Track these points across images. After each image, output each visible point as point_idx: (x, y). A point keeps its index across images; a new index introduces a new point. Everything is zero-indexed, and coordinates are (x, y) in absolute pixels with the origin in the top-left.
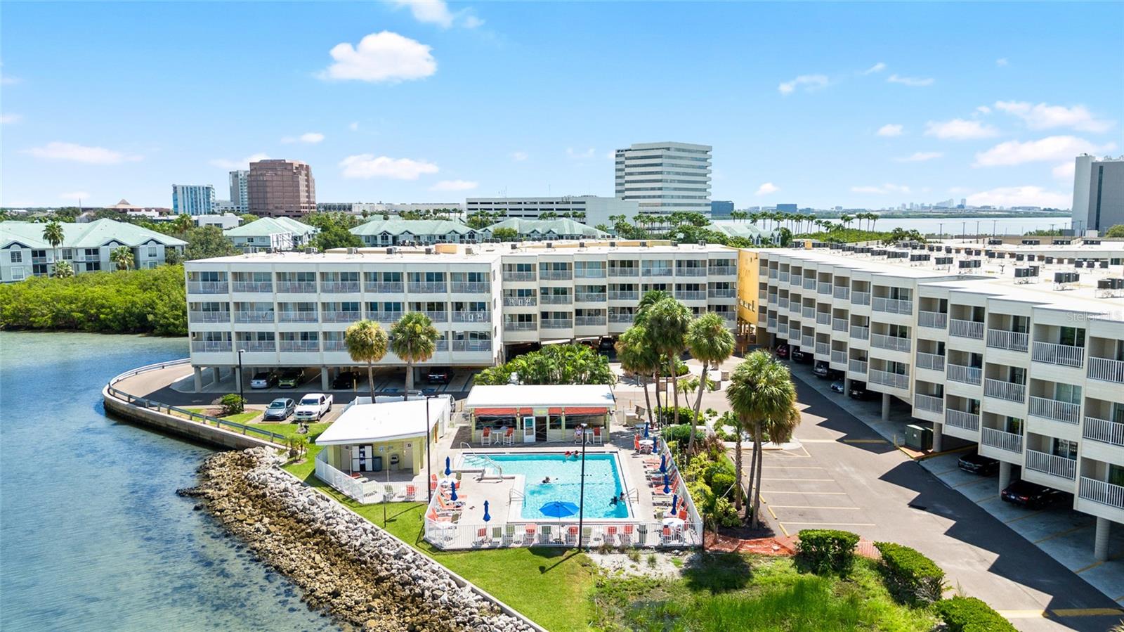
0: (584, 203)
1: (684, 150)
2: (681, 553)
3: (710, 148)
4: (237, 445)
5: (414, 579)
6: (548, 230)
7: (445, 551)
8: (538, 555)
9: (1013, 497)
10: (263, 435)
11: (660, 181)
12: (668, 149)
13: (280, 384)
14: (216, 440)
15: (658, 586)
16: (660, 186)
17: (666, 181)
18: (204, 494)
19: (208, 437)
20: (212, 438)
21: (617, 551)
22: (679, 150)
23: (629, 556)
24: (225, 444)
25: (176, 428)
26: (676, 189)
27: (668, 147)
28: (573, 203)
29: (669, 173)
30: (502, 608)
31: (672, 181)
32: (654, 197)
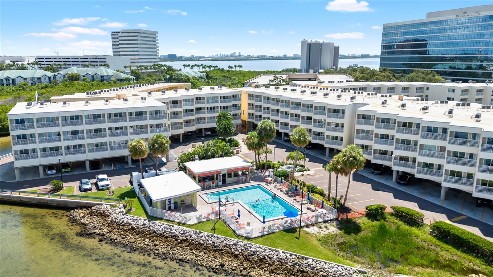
0: (105, 59)
1: (146, 33)
2: (331, 222)
3: (157, 33)
4: (77, 206)
5: (254, 252)
6: (95, 73)
7: (252, 238)
8: (290, 233)
9: (402, 182)
10: (91, 199)
11: (137, 48)
12: (140, 33)
13: (63, 171)
14: (61, 205)
15: (336, 236)
16: (137, 50)
17: (140, 48)
18: (94, 233)
19: (55, 204)
20: (58, 204)
21: (311, 226)
22: (143, 33)
23: (317, 227)
24: (68, 206)
25: (29, 201)
26: (144, 51)
27: (139, 32)
28: (99, 59)
29: (141, 44)
30: (302, 257)
31: (143, 48)
32: (135, 55)
